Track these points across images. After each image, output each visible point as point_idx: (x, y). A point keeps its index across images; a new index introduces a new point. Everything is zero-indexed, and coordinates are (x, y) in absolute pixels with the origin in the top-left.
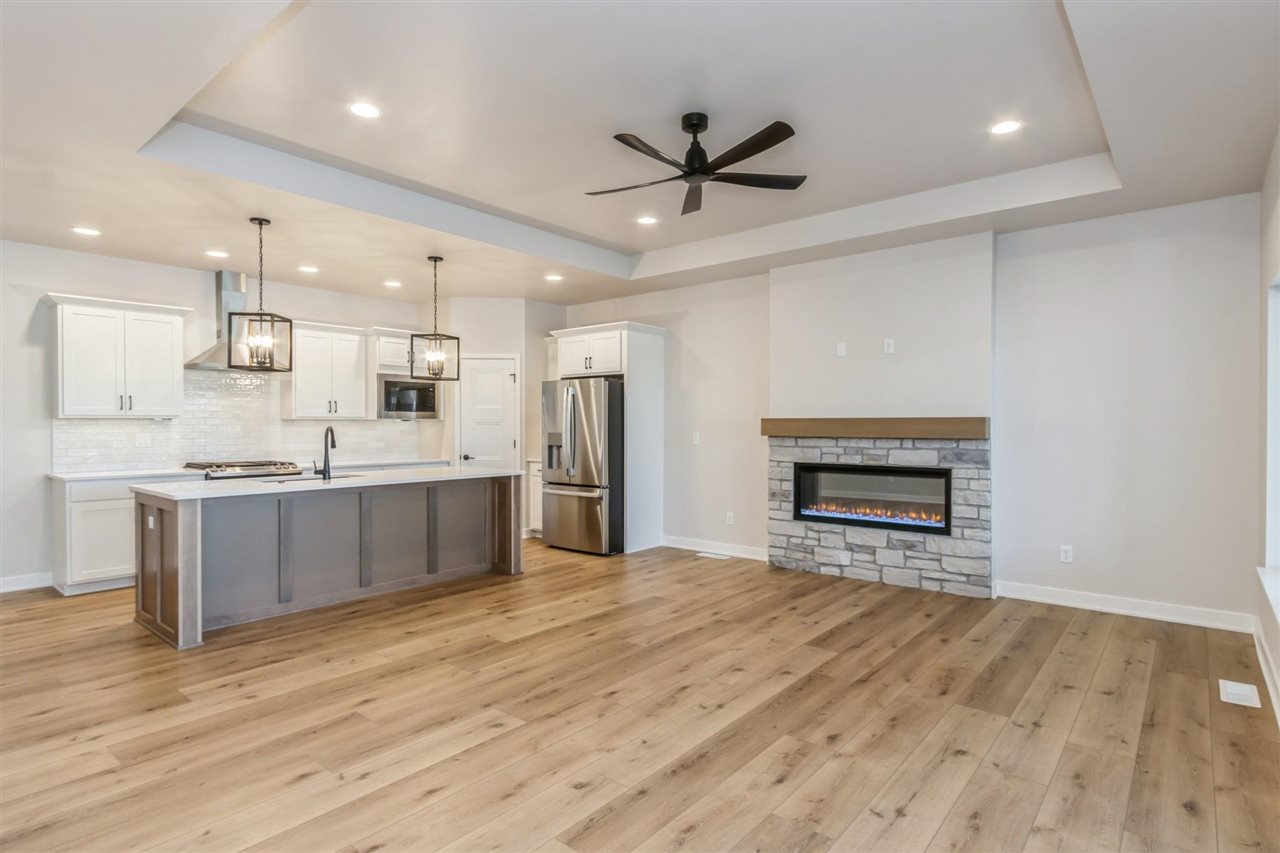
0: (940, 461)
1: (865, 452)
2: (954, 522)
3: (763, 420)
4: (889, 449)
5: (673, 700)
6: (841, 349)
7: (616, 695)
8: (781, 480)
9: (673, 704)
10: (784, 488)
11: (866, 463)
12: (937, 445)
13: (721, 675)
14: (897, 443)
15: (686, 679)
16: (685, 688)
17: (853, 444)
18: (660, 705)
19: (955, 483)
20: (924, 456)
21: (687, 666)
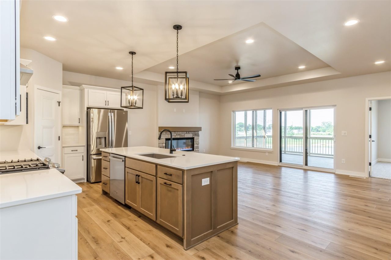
0: (193, 136)
1: (180, 135)
2: (195, 148)
3: (159, 127)
4: (185, 134)
6: (175, 110)
8: (162, 143)
10: (163, 145)
11: (181, 137)
12: (192, 133)
14: (186, 133)
17: (178, 133)
19: (195, 140)
20: (190, 135)
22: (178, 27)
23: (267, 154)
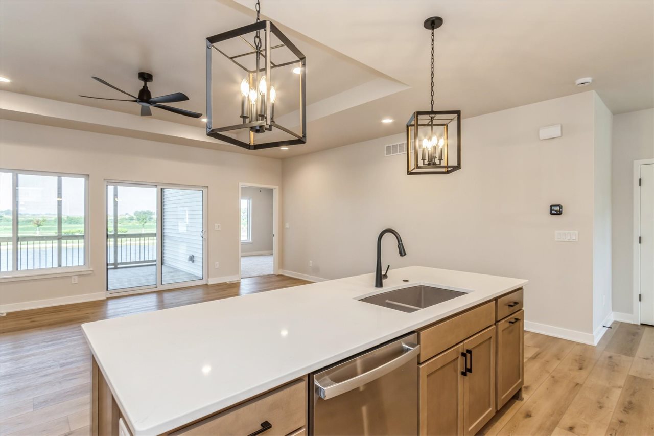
22: (433, 23)
23: (74, 279)
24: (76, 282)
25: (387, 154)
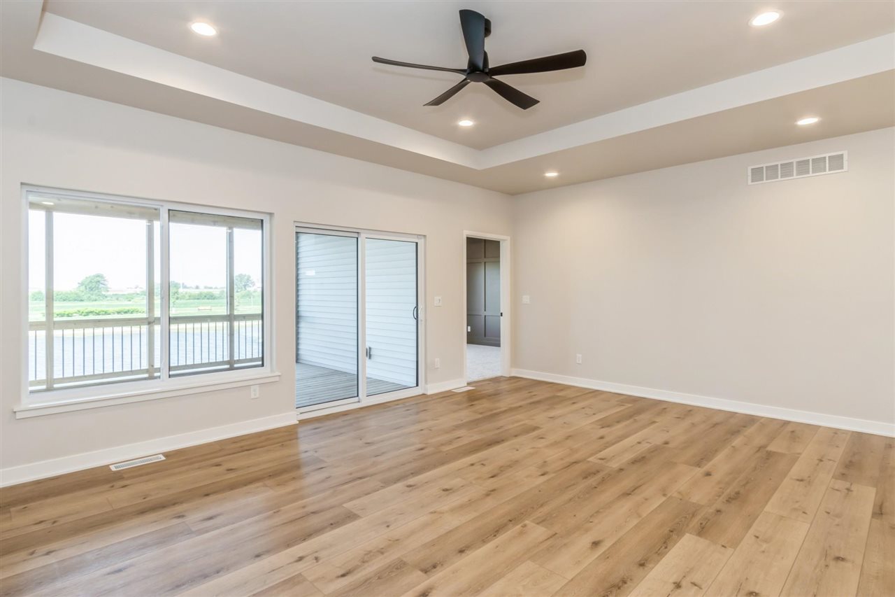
5: (502, 469)
7: (540, 474)
9: (502, 467)
13: (462, 486)
15: (490, 484)
16: (492, 477)
18: (510, 466)
21: (488, 495)
23: (255, 391)
24: (257, 396)
25: (752, 182)
